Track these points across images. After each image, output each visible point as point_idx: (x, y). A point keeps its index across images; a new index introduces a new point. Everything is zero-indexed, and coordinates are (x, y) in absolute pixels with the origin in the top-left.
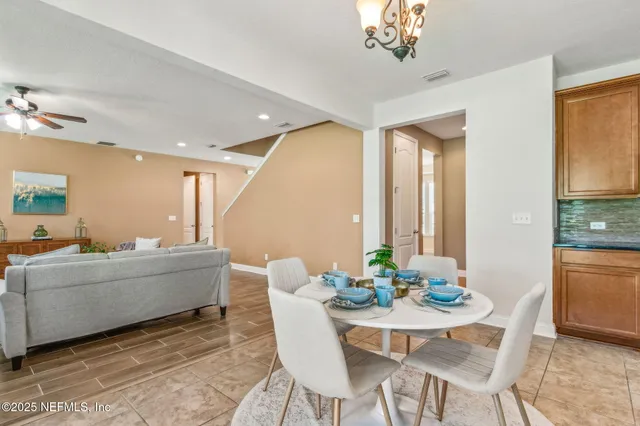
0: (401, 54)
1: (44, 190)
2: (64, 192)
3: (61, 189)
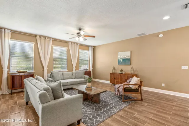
1: (125, 57)
2: (130, 57)
3: (129, 56)
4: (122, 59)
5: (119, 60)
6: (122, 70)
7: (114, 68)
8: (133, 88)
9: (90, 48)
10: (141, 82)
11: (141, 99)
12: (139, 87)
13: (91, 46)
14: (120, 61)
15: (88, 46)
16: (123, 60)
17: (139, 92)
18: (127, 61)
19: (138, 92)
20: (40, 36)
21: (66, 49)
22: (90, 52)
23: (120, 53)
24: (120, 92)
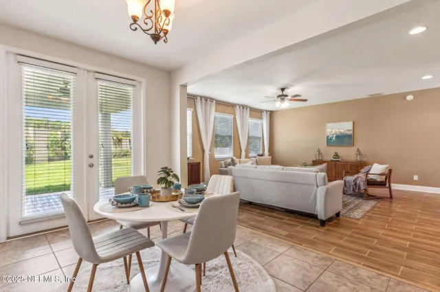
0: (156, 38)
1: (341, 132)
2: (351, 132)
3: (349, 130)
4: (335, 136)
5: (328, 137)
6: (336, 155)
7: (319, 151)
8: (379, 180)
9: (264, 114)
10: (390, 171)
11: (389, 196)
12: (386, 178)
13: (267, 111)
14: (331, 139)
15: (261, 111)
16: (337, 137)
17: (387, 185)
18: (346, 139)
19: (385, 185)
20: (201, 97)
21: (230, 117)
22: (265, 122)
23: (329, 125)
24: (359, 186)
